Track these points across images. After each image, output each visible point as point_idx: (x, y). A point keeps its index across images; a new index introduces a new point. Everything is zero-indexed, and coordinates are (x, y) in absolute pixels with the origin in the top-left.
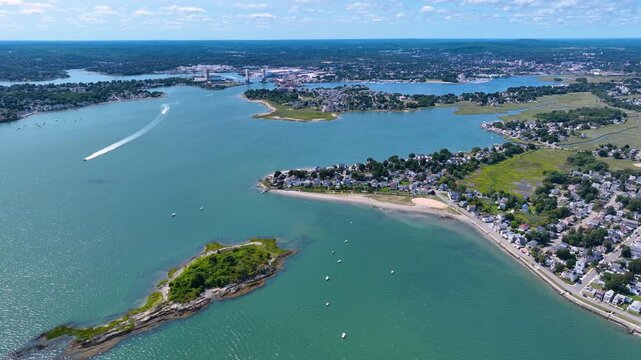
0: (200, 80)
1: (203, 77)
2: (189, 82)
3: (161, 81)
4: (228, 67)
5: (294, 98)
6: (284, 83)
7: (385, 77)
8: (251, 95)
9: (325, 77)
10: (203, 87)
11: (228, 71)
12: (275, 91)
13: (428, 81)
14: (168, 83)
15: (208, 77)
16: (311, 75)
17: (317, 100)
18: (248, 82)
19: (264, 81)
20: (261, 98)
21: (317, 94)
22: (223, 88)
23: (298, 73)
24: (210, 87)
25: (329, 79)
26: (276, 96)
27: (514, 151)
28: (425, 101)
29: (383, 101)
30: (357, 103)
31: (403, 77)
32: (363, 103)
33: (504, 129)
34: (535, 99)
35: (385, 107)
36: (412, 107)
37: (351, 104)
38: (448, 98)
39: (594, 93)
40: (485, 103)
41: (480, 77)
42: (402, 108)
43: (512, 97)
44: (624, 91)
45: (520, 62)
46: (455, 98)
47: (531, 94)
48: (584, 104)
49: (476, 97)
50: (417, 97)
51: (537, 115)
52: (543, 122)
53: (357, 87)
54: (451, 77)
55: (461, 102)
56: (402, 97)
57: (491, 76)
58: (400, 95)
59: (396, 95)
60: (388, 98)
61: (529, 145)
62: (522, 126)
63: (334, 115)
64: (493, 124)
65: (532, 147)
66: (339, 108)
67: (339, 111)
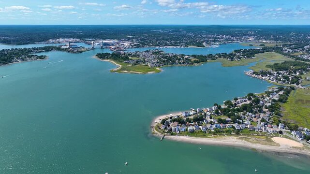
0: (65, 47)
1: (66, 45)
2: (59, 49)
3: (42, 48)
4: (77, 40)
5: (126, 58)
6: (115, 49)
7: (166, 45)
8: (102, 56)
9: (135, 45)
10: (69, 52)
11: (78, 42)
12: (113, 54)
13: (189, 47)
14: (47, 49)
15: (70, 46)
16: (127, 44)
17: (141, 58)
18: (93, 48)
19: (102, 48)
20: (108, 58)
21: (139, 55)
22: (81, 52)
23: (118, 43)
24: (73, 52)
25: (138, 46)
26: (116, 57)
27: (288, 92)
28: (202, 59)
29: (180, 59)
30: (166, 61)
31: (175, 44)
32: (169, 61)
33: (263, 76)
34: (254, 56)
35: (184, 63)
36: (197, 62)
37: (164, 61)
38: (211, 56)
39: (277, 52)
40: (232, 59)
41: (213, 44)
42: (192, 63)
43: (242, 55)
44: (291, 51)
45: (224, 36)
46: (215, 56)
47: (250, 53)
48: (279, 59)
49: (225, 55)
50: (194, 56)
51: (267, 66)
52: (276, 71)
53: (157, 51)
54: (200, 45)
55: (218, 59)
56: (187, 57)
57: (217, 43)
58: (185, 55)
59: (183, 56)
60: (179, 57)
61: (291, 87)
62: (271, 74)
63: (158, 69)
64: (254, 73)
65: (293, 88)
66: (157, 64)
67: (159, 66)
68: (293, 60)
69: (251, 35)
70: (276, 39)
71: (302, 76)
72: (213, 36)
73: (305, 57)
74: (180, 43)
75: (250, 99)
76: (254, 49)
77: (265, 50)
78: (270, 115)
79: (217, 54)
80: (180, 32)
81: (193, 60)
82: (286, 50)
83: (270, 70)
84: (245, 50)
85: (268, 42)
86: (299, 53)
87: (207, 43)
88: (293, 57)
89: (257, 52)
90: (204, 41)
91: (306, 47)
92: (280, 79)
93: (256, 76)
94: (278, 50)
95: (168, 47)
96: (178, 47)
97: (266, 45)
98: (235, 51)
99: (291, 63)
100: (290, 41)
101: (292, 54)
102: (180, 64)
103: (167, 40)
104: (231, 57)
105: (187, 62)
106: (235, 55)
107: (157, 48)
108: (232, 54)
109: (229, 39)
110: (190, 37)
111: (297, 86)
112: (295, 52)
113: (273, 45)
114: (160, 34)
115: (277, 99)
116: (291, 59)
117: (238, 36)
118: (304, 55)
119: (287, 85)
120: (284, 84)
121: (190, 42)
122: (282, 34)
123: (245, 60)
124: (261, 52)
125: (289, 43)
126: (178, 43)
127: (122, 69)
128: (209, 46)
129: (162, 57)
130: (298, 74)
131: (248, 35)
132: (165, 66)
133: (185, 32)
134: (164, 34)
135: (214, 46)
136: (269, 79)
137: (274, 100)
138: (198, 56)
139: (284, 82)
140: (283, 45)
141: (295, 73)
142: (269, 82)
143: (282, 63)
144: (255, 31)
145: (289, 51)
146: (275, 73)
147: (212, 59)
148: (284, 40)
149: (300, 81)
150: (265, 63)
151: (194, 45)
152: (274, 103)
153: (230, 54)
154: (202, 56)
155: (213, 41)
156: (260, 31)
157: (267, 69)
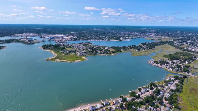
0: (23, 40)
1: (25, 38)
2: (18, 41)
3: (6, 40)
4: (35, 34)
5: (64, 49)
6: (58, 41)
7: (95, 39)
8: (45, 47)
9: (74, 39)
10: (24, 43)
11: (34, 36)
12: (55, 46)
13: (111, 40)
14: (9, 42)
15: (27, 39)
16: (68, 38)
17: (74, 49)
18: (44, 41)
19: (50, 40)
20: (49, 49)
21: (73, 47)
22: (33, 43)
23: (63, 37)
24: (27, 43)
25: (75, 39)
26: (56, 48)
27: (182, 81)
28: (118, 50)
29: (102, 50)
30: (91, 51)
31: (102, 39)
32: (94, 51)
33: (161, 65)
34: (154, 48)
35: (104, 53)
36: (114, 52)
37: (90, 52)
38: (124, 48)
39: (170, 45)
40: (139, 50)
41: (127, 39)
42: (110, 53)
43: (147, 47)
44: (179, 44)
45: (135, 33)
46: (127, 48)
47: (152, 46)
48: (172, 50)
49: (134, 47)
50: (113, 48)
51: (164, 56)
52: (171, 60)
53: (87, 43)
54: (118, 39)
55: (130, 49)
56: (107, 48)
57: (130, 38)
58: (106, 47)
59: (104, 47)
60: (102, 48)
61: (184, 76)
62: (167, 63)
63: (84, 58)
64: (155, 62)
65: (185, 77)
66: (84, 54)
67: (85, 56)
68: (182, 51)
69: (152, 33)
70: (169, 36)
71: (190, 65)
72: (128, 33)
73: (189, 49)
74: (105, 37)
75: (152, 89)
76: (154, 43)
77: (162, 43)
78: (170, 108)
79: (129, 46)
80: (107, 30)
81: (111, 50)
82: (176, 43)
83: (166, 59)
84: (148, 43)
85: (163, 37)
86: (185, 46)
87: (123, 38)
88: (181, 48)
89: (157, 44)
90: (122, 36)
91: (189, 41)
92: (175, 67)
93: (156, 65)
94: (171, 43)
95: (96, 40)
96: (103, 40)
97: (163, 40)
98: (142, 44)
99: (181, 53)
100: (178, 37)
101: (180, 47)
102: (101, 53)
103: (97, 35)
104: (138, 48)
105: (106, 52)
106: (141, 47)
107: (89, 41)
108: (140, 46)
109: (138, 35)
110: (113, 34)
111: (188, 74)
112: (182, 45)
113: (167, 40)
114: (94, 31)
115: (174, 88)
116: (180, 51)
117: (144, 33)
118: (188, 47)
119: (181, 74)
120: (178, 73)
121: (112, 37)
122: (172, 32)
123: (149, 51)
124: (159, 45)
125: (177, 38)
126: (103, 37)
127: (56, 58)
128: (124, 40)
129: (90, 48)
130: (187, 63)
131: (150, 32)
132: (90, 55)
133: (110, 30)
134: (96, 31)
135: (128, 40)
136: (166, 68)
137: (172, 90)
138: (116, 47)
139: (178, 70)
140: (174, 40)
141: (185, 62)
142: (166, 70)
143: (174, 54)
144: (155, 30)
145: (178, 44)
146: (171, 62)
147: (125, 50)
148: (174, 36)
149: (190, 70)
150: (163, 54)
151: (114, 39)
152: (172, 93)
153: (138, 46)
154: (118, 48)
155: (127, 37)
156: (158, 30)
157: (165, 58)
